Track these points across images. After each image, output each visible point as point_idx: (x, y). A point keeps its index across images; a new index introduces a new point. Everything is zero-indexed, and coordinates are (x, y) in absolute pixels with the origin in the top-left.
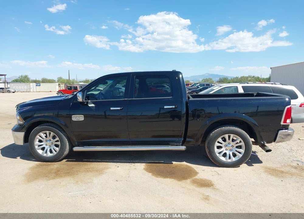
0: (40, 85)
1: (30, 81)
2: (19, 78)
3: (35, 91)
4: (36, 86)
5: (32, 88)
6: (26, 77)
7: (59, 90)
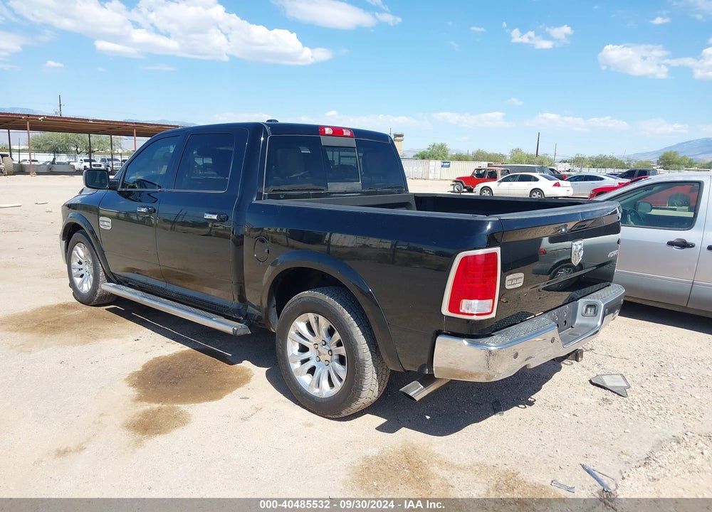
0: (449, 166)
1: (449, 156)
2: (429, 149)
3: (439, 178)
4: (442, 166)
5: (433, 172)
6: (442, 147)
7: (458, 178)
